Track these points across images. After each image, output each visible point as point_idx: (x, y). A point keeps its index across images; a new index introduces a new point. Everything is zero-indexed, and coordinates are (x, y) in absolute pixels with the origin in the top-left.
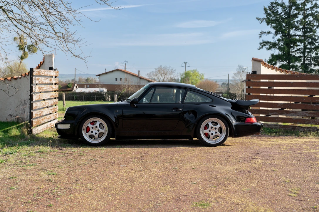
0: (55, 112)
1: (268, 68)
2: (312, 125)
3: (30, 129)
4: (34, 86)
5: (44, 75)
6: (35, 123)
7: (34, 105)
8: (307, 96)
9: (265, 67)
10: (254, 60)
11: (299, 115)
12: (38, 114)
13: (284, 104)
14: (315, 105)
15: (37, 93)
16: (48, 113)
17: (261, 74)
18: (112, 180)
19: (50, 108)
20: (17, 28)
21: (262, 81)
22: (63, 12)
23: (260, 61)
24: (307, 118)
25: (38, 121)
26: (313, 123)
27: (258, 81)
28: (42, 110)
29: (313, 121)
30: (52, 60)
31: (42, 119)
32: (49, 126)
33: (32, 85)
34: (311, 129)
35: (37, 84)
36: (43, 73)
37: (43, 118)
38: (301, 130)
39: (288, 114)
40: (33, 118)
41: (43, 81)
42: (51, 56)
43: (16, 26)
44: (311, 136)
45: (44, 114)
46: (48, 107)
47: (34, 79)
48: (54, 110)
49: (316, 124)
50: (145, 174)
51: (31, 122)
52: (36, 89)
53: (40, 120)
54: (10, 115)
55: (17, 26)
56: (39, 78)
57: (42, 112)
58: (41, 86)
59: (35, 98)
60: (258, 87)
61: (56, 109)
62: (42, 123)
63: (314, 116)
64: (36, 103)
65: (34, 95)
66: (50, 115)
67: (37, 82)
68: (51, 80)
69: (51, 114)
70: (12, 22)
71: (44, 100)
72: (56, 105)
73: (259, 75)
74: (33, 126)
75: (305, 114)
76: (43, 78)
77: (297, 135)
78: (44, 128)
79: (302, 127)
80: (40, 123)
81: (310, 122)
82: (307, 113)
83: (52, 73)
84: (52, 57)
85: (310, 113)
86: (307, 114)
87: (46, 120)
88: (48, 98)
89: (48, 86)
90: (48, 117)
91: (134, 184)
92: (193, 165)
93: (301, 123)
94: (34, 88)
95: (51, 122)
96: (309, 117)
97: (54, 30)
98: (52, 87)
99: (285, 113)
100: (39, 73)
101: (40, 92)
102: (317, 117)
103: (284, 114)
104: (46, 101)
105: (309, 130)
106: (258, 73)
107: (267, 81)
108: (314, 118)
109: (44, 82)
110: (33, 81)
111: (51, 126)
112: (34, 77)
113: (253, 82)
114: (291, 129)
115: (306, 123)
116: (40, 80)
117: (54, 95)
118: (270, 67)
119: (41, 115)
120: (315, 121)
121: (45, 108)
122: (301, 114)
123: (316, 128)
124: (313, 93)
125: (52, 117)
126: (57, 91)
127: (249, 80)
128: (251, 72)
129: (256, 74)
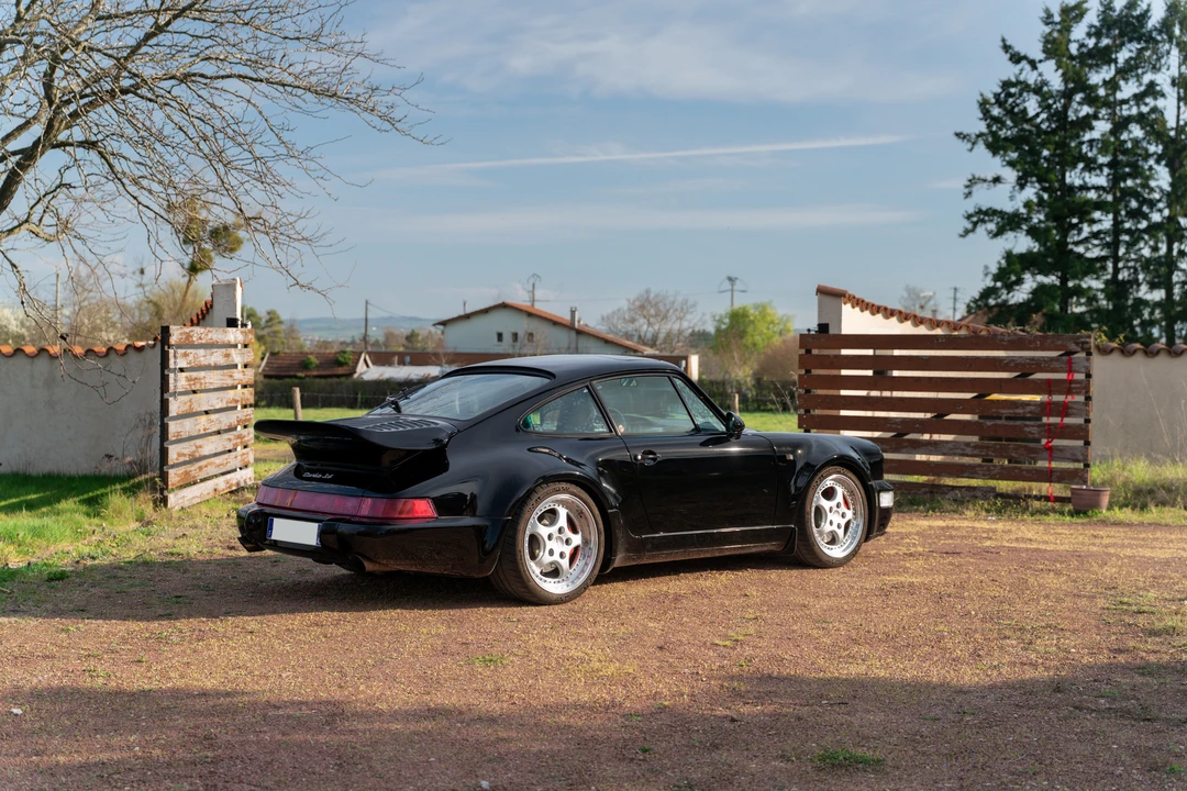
0: (245, 447)
1: (873, 314)
3: (162, 493)
4: (172, 376)
5: (203, 341)
6: (177, 479)
7: (173, 427)
8: (969, 396)
9: (862, 311)
10: (822, 291)
12: (186, 451)
13: (904, 421)
14: (989, 423)
15: (181, 394)
16: (220, 450)
17: (843, 333)
19: (226, 436)
20: (139, 203)
21: (845, 352)
23: (841, 295)
25: (187, 473)
26: (984, 475)
27: (833, 352)
28: (198, 442)
29: (985, 469)
30: (235, 296)
31: (200, 468)
32: (223, 486)
33: (166, 372)
34: (979, 494)
35: (182, 370)
36: (200, 338)
37: (203, 463)
38: (950, 495)
39: (915, 448)
40: (170, 463)
41: (202, 359)
42: (231, 286)
43: (135, 198)
45: (206, 451)
46: (219, 432)
47: (172, 355)
48: (239, 441)
49: (993, 477)
51: (164, 477)
52: (178, 382)
53: (193, 468)
54: (107, 456)
56: (189, 351)
57: (200, 447)
58: (194, 374)
59: (175, 407)
60: (834, 372)
61: (247, 438)
62: (199, 479)
63: (990, 456)
64: (179, 422)
65: (171, 399)
66: (226, 456)
67: (182, 363)
68: (227, 355)
69: (230, 451)
71: (207, 412)
72: (245, 427)
73: (834, 335)
74: (170, 487)
75: (963, 450)
76: (201, 352)
78: (205, 493)
79: (952, 488)
80: (196, 477)
81: (976, 473)
82: (968, 445)
83: (233, 334)
84: (235, 290)
85: (975, 447)
86: (969, 450)
87: (212, 471)
88: (217, 407)
89: (219, 372)
90: (218, 460)
93: (950, 475)
94: (171, 381)
95: (228, 476)
98: (231, 376)
99: (906, 447)
100: (187, 338)
101: (194, 392)
102: (996, 457)
103: (904, 450)
104: (213, 417)
105: (974, 497)
106: (832, 331)
107: (870, 352)
108: (991, 461)
109: (204, 361)
110: (169, 360)
111: (230, 487)
112: (172, 351)
113: (819, 355)
114: (925, 493)
115: (965, 475)
116: (190, 358)
117: (238, 398)
118: (878, 312)
119: (197, 455)
120: (989, 470)
121: (211, 434)
122: (951, 449)
123: (993, 489)
124: (984, 387)
125: (232, 461)
126: (251, 386)
127: (808, 352)
128: (814, 326)
129: (828, 332)
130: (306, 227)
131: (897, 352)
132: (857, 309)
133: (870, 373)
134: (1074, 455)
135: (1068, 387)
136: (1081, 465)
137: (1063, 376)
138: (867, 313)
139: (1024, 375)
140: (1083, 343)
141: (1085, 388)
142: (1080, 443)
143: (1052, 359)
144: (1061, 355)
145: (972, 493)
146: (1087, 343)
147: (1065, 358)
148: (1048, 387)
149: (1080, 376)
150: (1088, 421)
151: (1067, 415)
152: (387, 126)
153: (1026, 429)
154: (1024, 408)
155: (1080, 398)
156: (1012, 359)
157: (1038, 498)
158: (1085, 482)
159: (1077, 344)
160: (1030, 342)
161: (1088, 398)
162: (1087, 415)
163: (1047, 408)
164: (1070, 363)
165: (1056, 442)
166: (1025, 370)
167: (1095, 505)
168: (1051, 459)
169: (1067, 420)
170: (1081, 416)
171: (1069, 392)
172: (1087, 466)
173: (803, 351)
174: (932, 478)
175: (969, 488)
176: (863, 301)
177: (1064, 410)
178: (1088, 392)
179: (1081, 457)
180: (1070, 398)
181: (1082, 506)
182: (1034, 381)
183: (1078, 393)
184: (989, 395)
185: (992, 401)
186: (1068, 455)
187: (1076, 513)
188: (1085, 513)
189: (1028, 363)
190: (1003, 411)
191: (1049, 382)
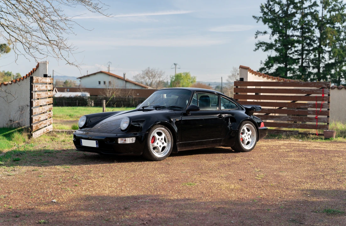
0: (50, 118)
1: (255, 75)
2: (295, 129)
3: (30, 133)
4: (34, 93)
6: (35, 128)
7: (34, 111)
8: (289, 101)
9: (252, 74)
10: (241, 67)
11: (282, 119)
12: (37, 119)
13: (269, 109)
14: (297, 110)
15: (36, 99)
16: (45, 119)
17: (249, 80)
18: (118, 171)
19: (46, 114)
21: (248, 87)
23: (247, 69)
24: (290, 122)
25: (37, 126)
26: (295, 127)
27: (244, 87)
28: (40, 116)
29: (295, 125)
30: (46, 67)
31: (40, 125)
32: (45, 131)
33: (32, 92)
34: (293, 133)
35: (36, 92)
36: (40, 81)
37: (41, 123)
38: (284, 133)
39: (272, 118)
40: (33, 123)
41: (41, 88)
42: (45, 63)
44: (292, 139)
45: (41, 119)
46: (44, 113)
47: (34, 86)
48: (49, 116)
49: (298, 128)
50: (143, 167)
51: (31, 127)
52: (35, 95)
53: (38, 125)
55: (10, 33)
56: (38, 85)
57: (40, 117)
58: (39, 93)
59: (35, 104)
60: (245, 94)
61: (51, 115)
62: (40, 128)
63: (296, 121)
64: (35, 109)
65: (33, 101)
66: (46, 121)
67: (36, 90)
68: (47, 87)
69: (46, 119)
70: (4, 29)
71: (41, 106)
72: (50, 111)
73: (246, 82)
74: (33, 131)
75: (288, 119)
76: (40, 85)
77: (280, 138)
78: (41, 133)
79: (285, 131)
80: (39, 127)
81: (292, 126)
82: (290, 117)
83: (48, 80)
84: (46, 65)
85: (292, 118)
86: (290, 119)
87: (43, 126)
88: (44, 104)
89: (45, 92)
90: (44, 122)
91: (136, 173)
92: (183, 161)
93: (284, 127)
94: (34, 95)
95: (46, 128)
96: (291, 121)
97: (47, 38)
98: (47, 94)
99: (269, 118)
100: (37, 81)
101: (38, 99)
102: (299, 121)
103: (268, 119)
104: (43, 107)
105: (292, 134)
106: (245, 80)
107: (254, 87)
109: (41, 89)
110: (33, 88)
111: (47, 131)
112: (34, 85)
113: (240, 88)
114: (275, 133)
115: (289, 127)
116: (38, 87)
117: (49, 101)
119: (39, 120)
120: (296, 125)
121: (42, 113)
122: (284, 119)
123: (298, 131)
124: (294, 99)
125: (48, 122)
126: (52, 97)
127: (237, 87)
128: (238, 79)
129: (243, 81)
131: (262, 87)
133: (254, 94)
134: (324, 120)
135: (322, 99)
136: (326, 124)
137: (321, 95)
139: (308, 95)
140: (328, 85)
141: (328, 99)
142: (326, 117)
143: (317, 90)
144: (320, 89)
145: (291, 133)
146: (329, 85)
147: (322, 89)
148: (316, 99)
149: (326, 95)
150: (328, 110)
151: (322, 108)
152: (94, 10)
153: (309, 112)
154: (308, 105)
155: (326, 102)
156: (304, 90)
157: (313, 134)
158: (328, 129)
159: (326, 85)
160: (311, 84)
161: (329, 102)
162: (329, 107)
163: (315, 106)
164: (323, 91)
165: (319, 116)
166: (309, 93)
167: (332, 136)
168: (317, 122)
169: (322, 109)
170: (326, 108)
171: (323, 100)
172: (328, 124)
173: (235, 87)
174: (277, 128)
175: (290, 131)
176: (253, 71)
177: (321, 106)
178: (329, 100)
179: (326, 121)
180: (323, 102)
181: (328, 136)
182: (311, 97)
183: (326, 101)
184: (296, 101)
185: (298, 103)
186: (322, 121)
187: (326, 139)
188: (329, 139)
189: (310, 91)
190: (301, 106)
191: (316, 97)
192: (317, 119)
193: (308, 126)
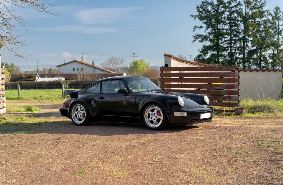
0: (3, 102)
1: (179, 62)
8: (207, 83)
9: (176, 61)
10: (166, 55)
14: (212, 91)
17: (172, 66)
21: (172, 72)
22: (7, 19)
23: (171, 56)
26: (211, 105)
27: (169, 72)
29: (211, 103)
48: (1, 100)
49: (214, 106)
60: (169, 78)
72: (3, 96)
73: (169, 67)
102: (214, 100)
106: (169, 66)
107: (178, 72)
108: (213, 101)
113: (165, 73)
117: (1, 88)
118: (180, 61)
124: (210, 81)
126: (4, 85)
127: (162, 72)
128: (164, 65)
129: (168, 67)
130: (20, 39)
131: (185, 72)
132: (175, 60)
133: (178, 78)
134: (235, 99)
135: (233, 80)
136: (237, 102)
137: (232, 77)
138: (177, 61)
139: (222, 77)
140: (237, 68)
141: (238, 81)
142: (237, 96)
143: (229, 73)
144: (231, 72)
146: (238, 68)
147: (232, 73)
148: (228, 81)
149: (236, 78)
150: (239, 90)
151: (233, 88)
152: (42, 10)
153: (222, 92)
154: (222, 87)
155: (237, 83)
156: (218, 73)
157: (226, 111)
158: (238, 106)
159: (236, 69)
160: (223, 68)
161: (239, 83)
162: (239, 88)
163: (228, 87)
164: (234, 74)
165: (230, 96)
166: (222, 76)
167: (242, 112)
168: (230, 100)
169: (233, 90)
170: (237, 88)
171: (234, 82)
172: (239, 102)
173: (161, 72)
176: (176, 58)
177: (233, 87)
178: (239, 82)
179: (237, 100)
180: (234, 83)
181: (238, 113)
182: (224, 79)
183: (236, 82)
184: (212, 83)
185: (213, 85)
186: (234, 99)
188: (239, 115)
189: (223, 74)
190: (216, 87)
191: (228, 79)
192: (229, 98)
193: (222, 104)
